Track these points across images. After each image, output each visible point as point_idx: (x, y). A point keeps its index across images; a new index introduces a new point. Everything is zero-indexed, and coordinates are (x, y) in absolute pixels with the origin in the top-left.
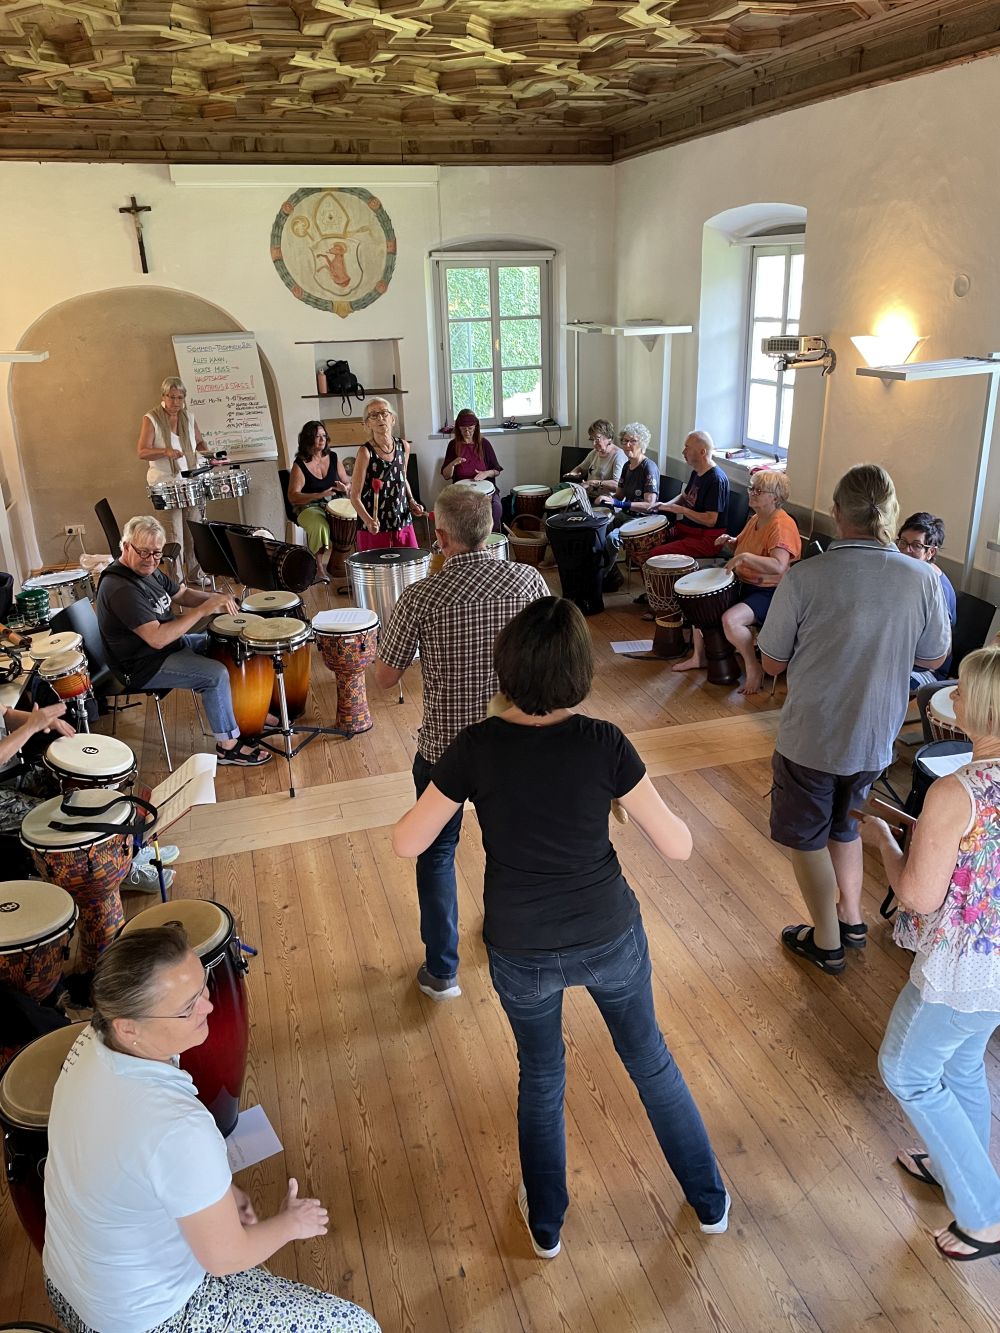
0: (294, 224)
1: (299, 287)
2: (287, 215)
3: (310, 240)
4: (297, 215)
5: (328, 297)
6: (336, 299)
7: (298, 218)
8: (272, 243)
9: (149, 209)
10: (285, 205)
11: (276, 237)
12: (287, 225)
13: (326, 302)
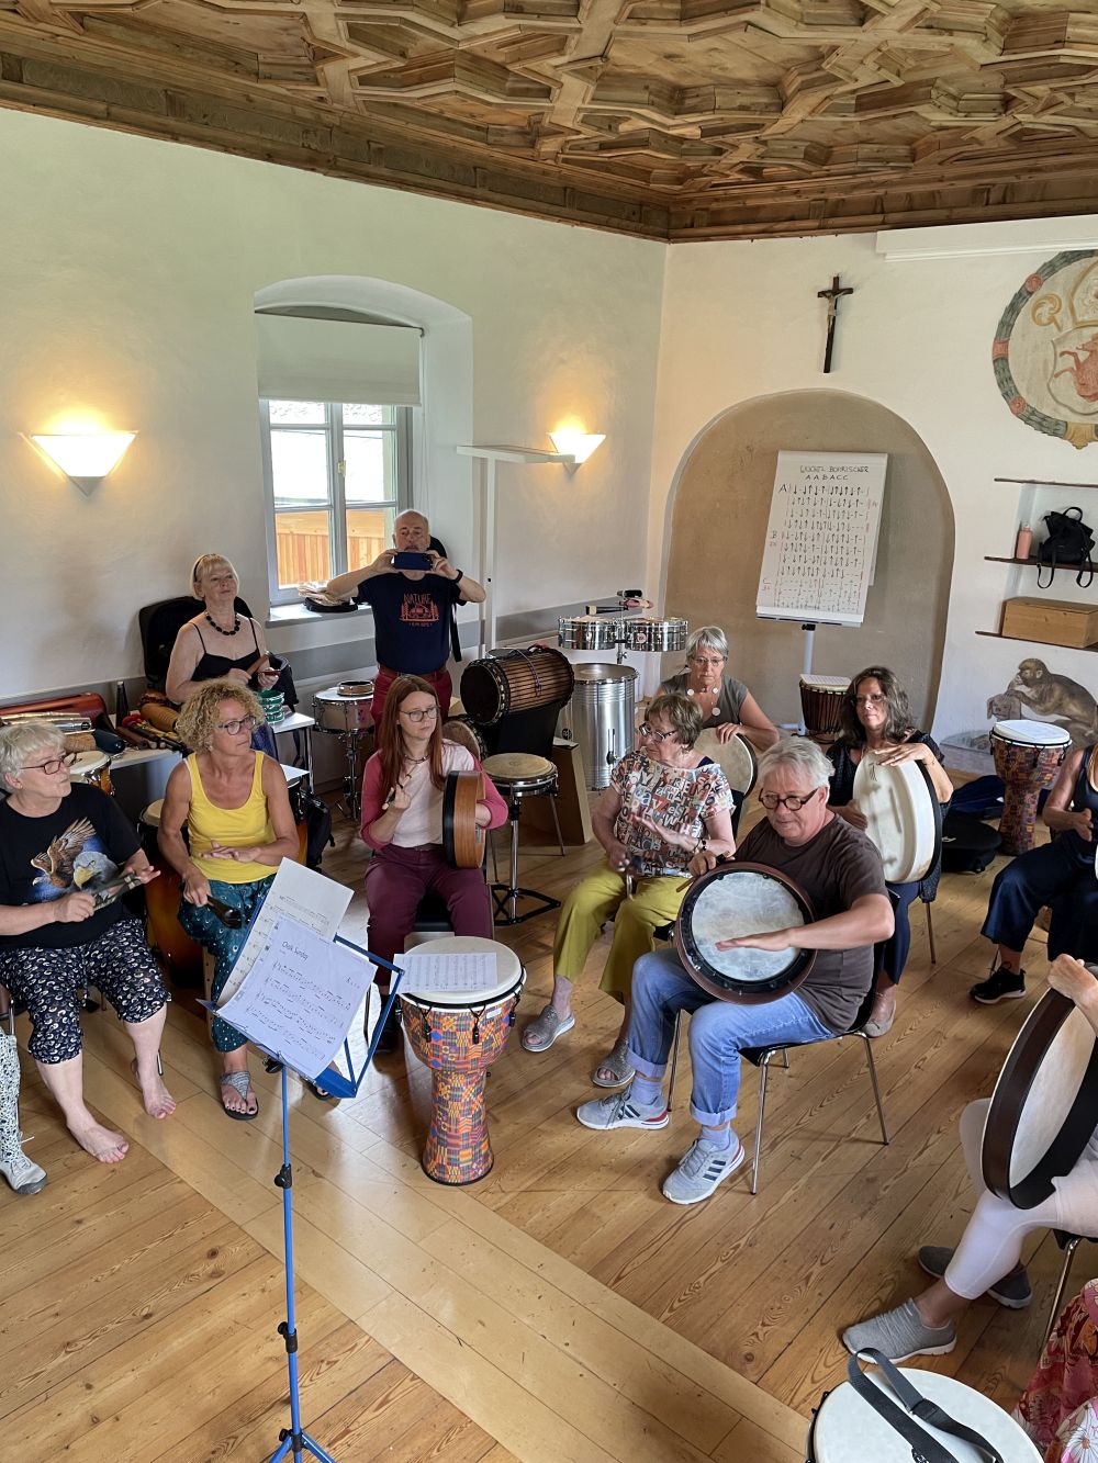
0: (1038, 305)
1: (1020, 398)
2: (1030, 294)
3: (1055, 330)
4: (1045, 293)
5: (1062, 414)
6: (1074, 419)
7: (1046, 297)
8: (999, 334)
9: (850, 291)
10: (1029, 280)
11: (1006, 326)
12: (1026, 309)
13: (1057, 423)
